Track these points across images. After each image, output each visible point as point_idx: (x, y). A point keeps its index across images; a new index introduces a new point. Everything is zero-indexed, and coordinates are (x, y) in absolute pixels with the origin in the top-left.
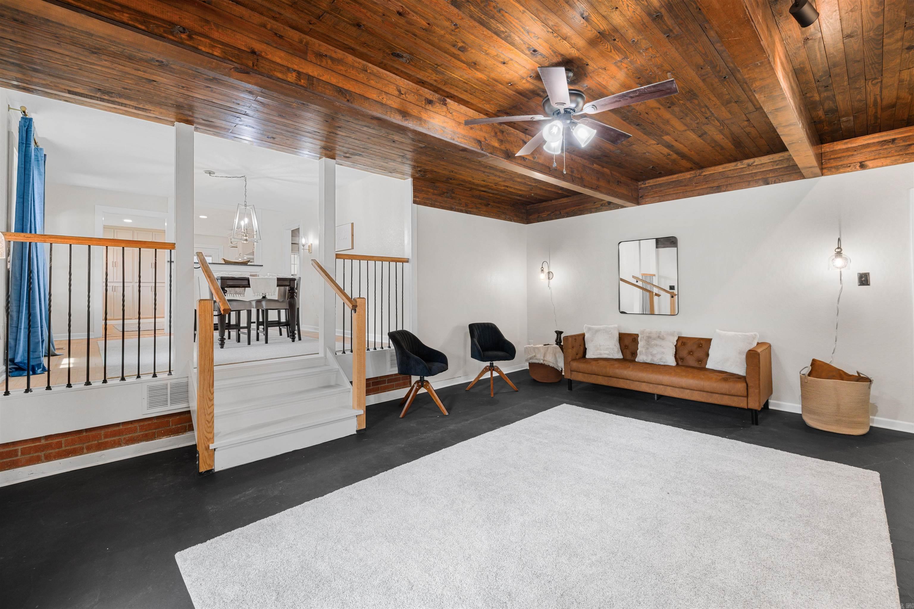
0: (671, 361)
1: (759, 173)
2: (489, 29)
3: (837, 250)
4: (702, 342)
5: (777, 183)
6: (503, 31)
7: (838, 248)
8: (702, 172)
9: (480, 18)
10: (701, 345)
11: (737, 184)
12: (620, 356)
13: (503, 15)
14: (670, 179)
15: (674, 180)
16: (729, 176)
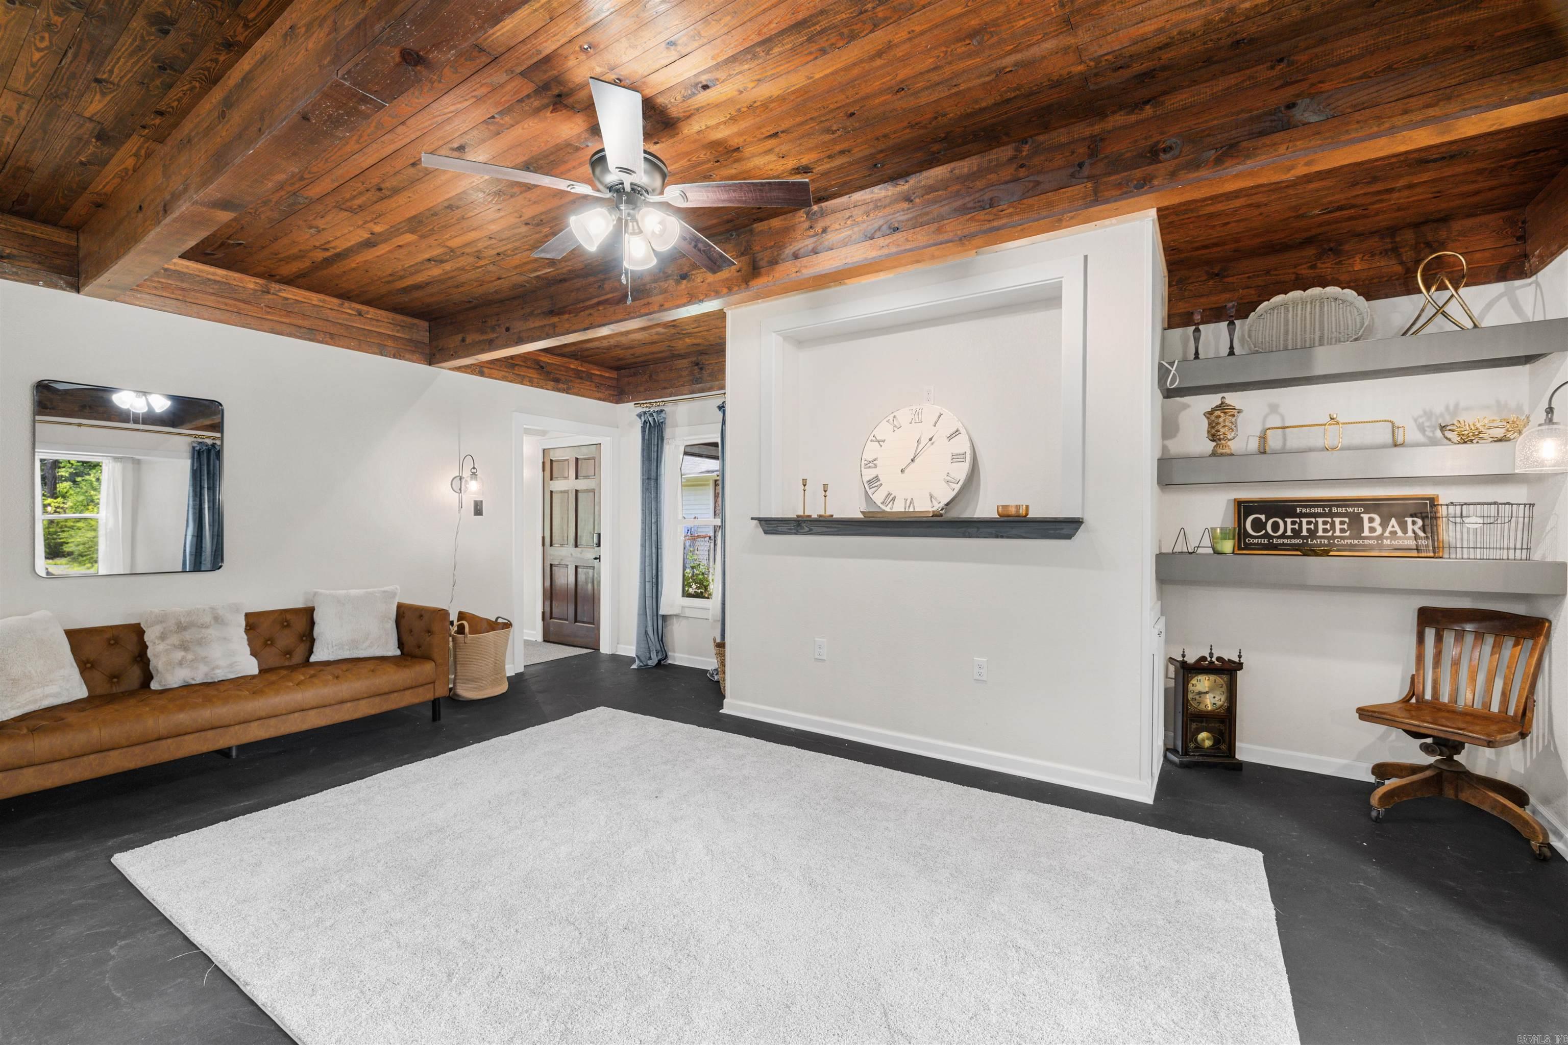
0: (250, 666)
1: (375, 334)
2: (783, 32)
3: (473, 470)
4: (289, 617)
5: (397, 358)
6: (771, 49)
7: (474, 468)
8: (280, 290)
9: (815, 24)
10: (285, 624)
11: (342, 338)
12: (81, 692)
13: (811, 53)
14: (209, 273)
15: (218, 278)
16: (330, 319)
